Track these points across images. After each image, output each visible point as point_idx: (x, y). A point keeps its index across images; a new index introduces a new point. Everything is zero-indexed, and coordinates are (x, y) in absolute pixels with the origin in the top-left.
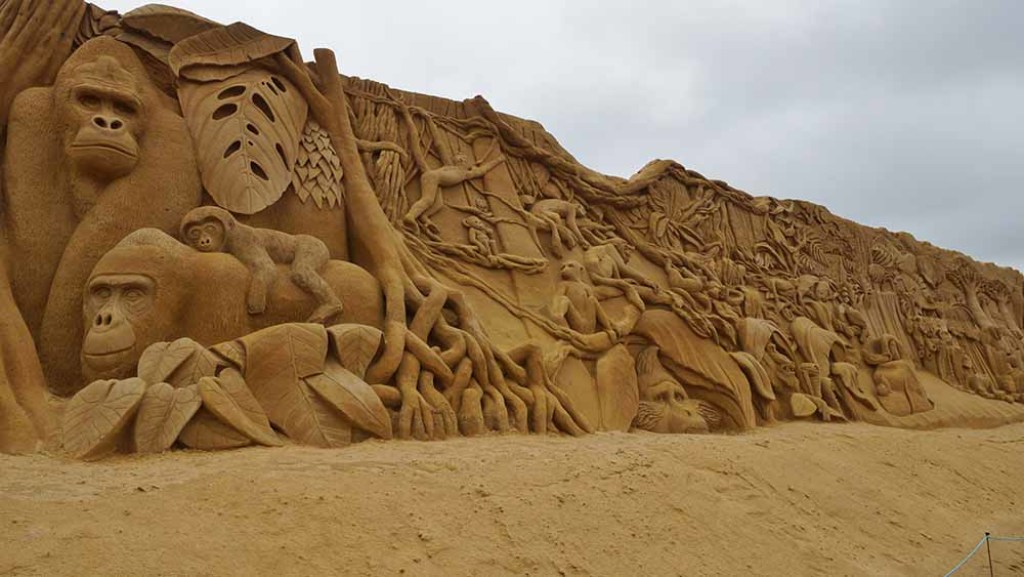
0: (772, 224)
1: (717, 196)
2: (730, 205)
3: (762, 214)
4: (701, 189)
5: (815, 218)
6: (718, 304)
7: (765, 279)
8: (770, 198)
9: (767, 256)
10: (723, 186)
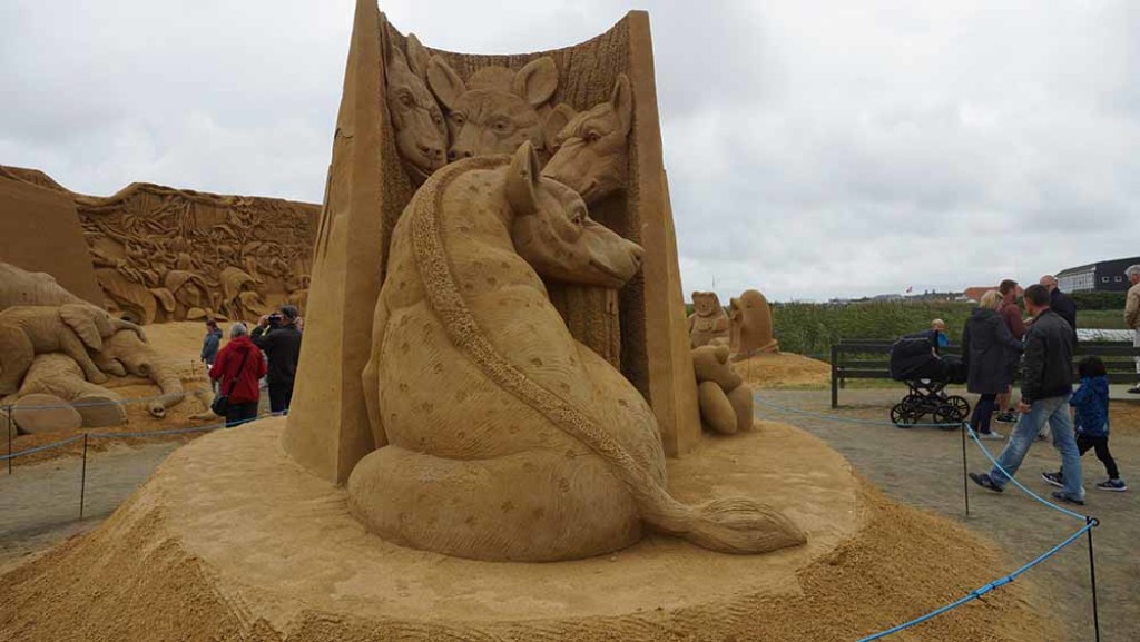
0: (232, 212)
1: (184, 199)
2: (196, 205)
3: (225, 207)
4: (170, 197)
5: (273, 207)
6: (153, 264)
7: (212, 245)
8: (236, 197)
9: (222, 232)
10: (192, 193)
